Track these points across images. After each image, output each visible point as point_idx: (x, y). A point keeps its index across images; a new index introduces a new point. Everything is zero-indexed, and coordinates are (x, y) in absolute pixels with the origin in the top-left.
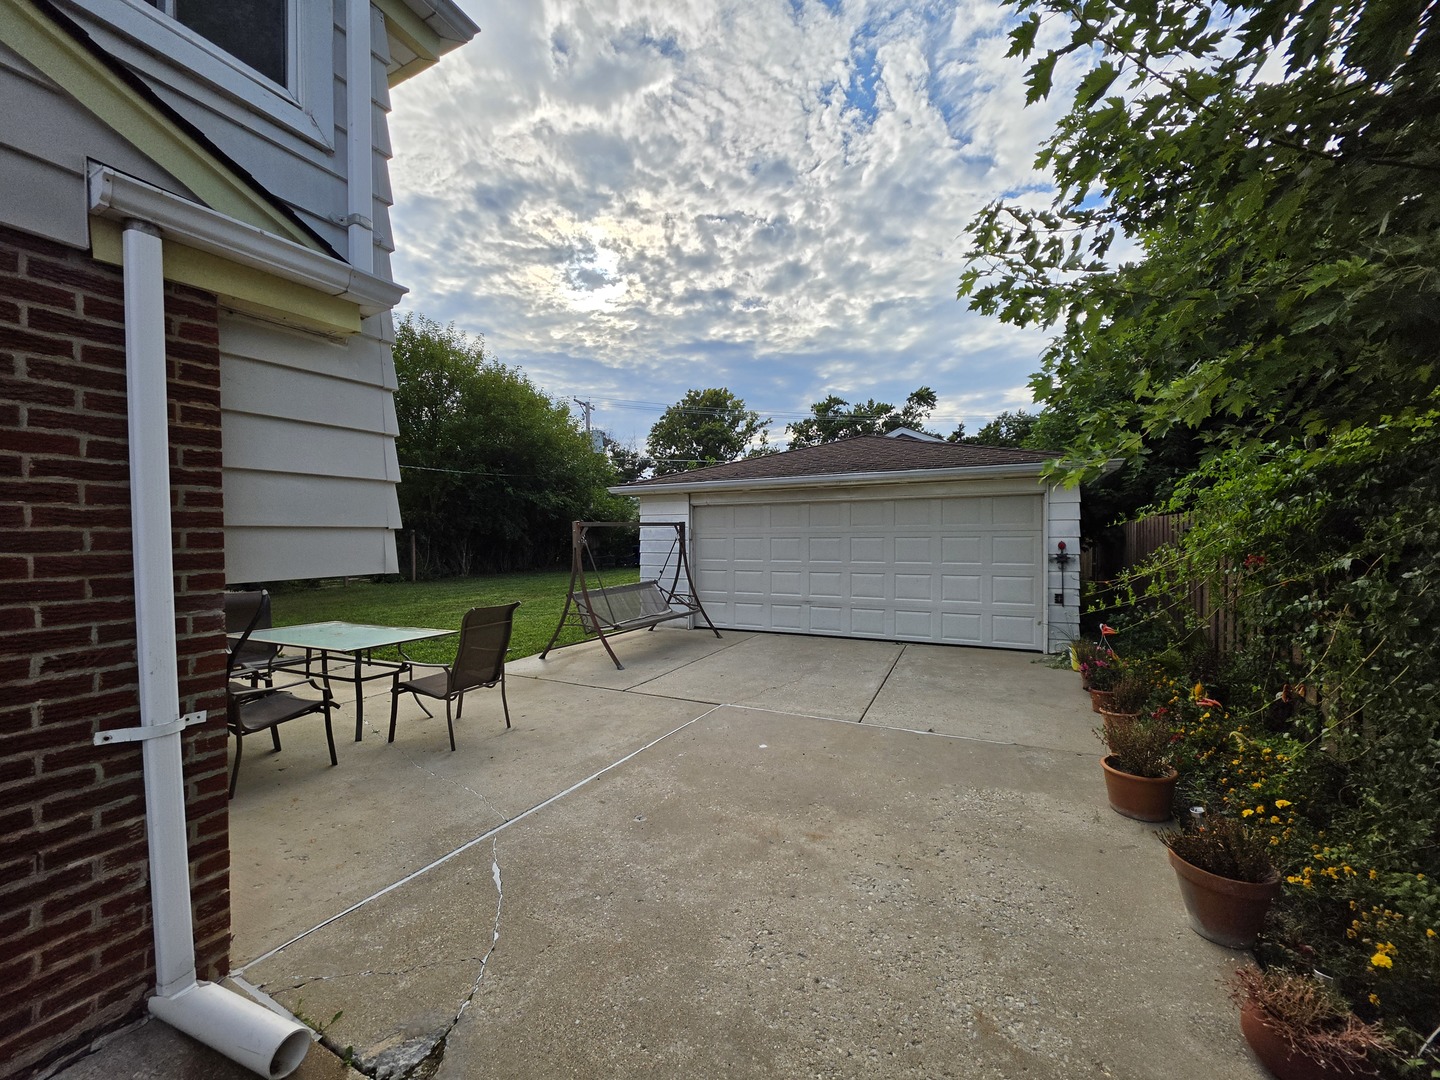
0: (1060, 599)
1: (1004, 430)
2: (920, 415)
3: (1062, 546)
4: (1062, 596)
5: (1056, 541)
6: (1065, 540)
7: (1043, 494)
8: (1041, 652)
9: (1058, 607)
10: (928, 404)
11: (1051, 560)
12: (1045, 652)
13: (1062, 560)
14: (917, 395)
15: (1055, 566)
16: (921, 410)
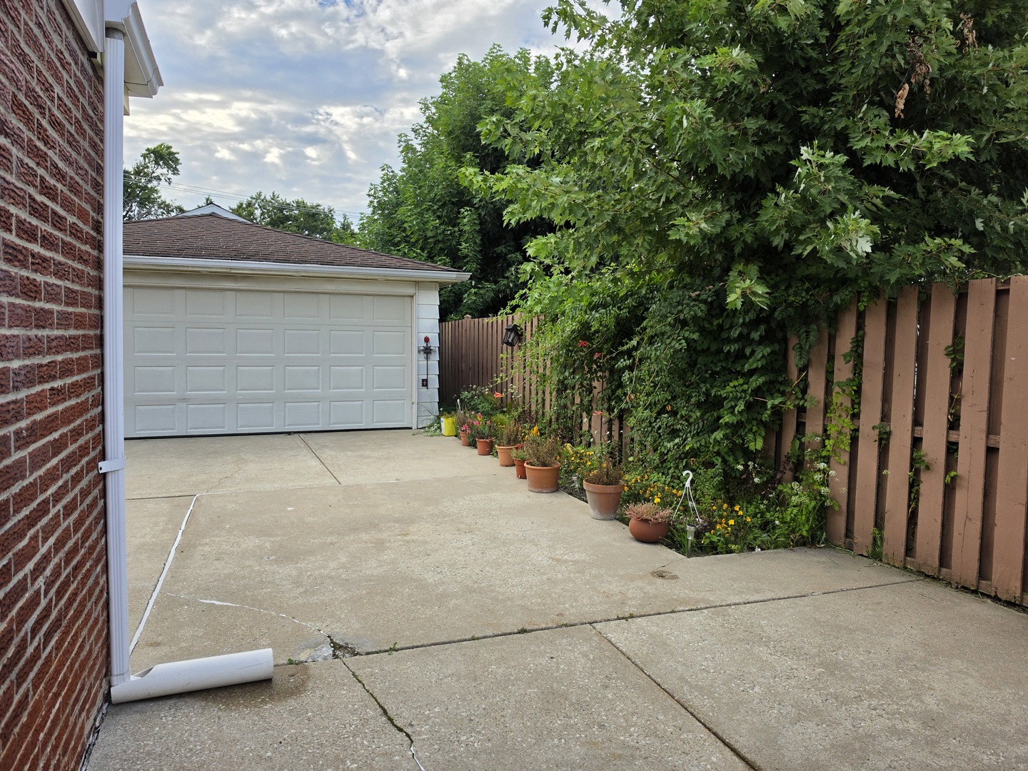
0: (425, 383)
1: (258, 213)
2: (158, 179)
3: (427, 340)
4: (426, 380)
5: (423, 336)
6: (429, 335)
7: (412, 296)
8: (411, 428)
9: (424, 389)
10: (169, 167)
11: (419, 352)
12: (414, 427)
13: (427, 351)
14: (155, 152)
15: (423, 356)
16: (159, 171)
